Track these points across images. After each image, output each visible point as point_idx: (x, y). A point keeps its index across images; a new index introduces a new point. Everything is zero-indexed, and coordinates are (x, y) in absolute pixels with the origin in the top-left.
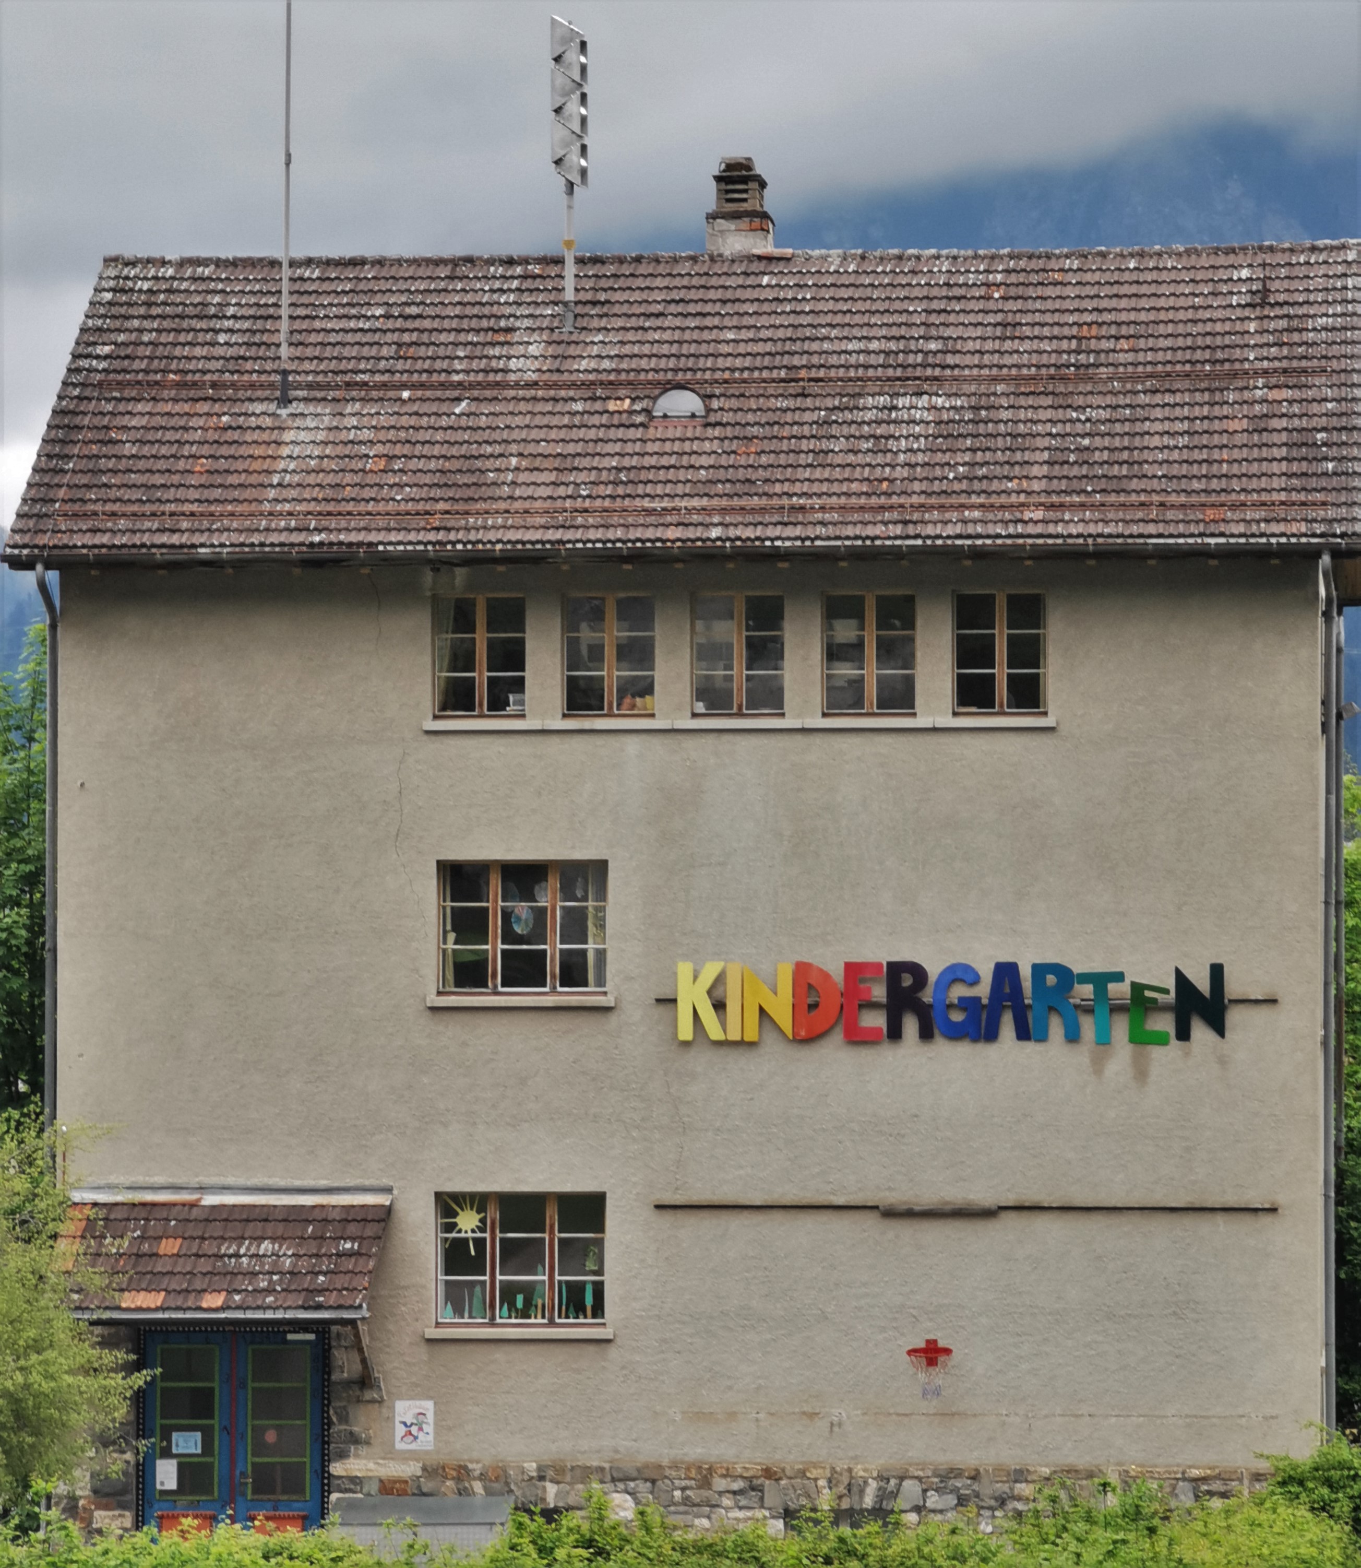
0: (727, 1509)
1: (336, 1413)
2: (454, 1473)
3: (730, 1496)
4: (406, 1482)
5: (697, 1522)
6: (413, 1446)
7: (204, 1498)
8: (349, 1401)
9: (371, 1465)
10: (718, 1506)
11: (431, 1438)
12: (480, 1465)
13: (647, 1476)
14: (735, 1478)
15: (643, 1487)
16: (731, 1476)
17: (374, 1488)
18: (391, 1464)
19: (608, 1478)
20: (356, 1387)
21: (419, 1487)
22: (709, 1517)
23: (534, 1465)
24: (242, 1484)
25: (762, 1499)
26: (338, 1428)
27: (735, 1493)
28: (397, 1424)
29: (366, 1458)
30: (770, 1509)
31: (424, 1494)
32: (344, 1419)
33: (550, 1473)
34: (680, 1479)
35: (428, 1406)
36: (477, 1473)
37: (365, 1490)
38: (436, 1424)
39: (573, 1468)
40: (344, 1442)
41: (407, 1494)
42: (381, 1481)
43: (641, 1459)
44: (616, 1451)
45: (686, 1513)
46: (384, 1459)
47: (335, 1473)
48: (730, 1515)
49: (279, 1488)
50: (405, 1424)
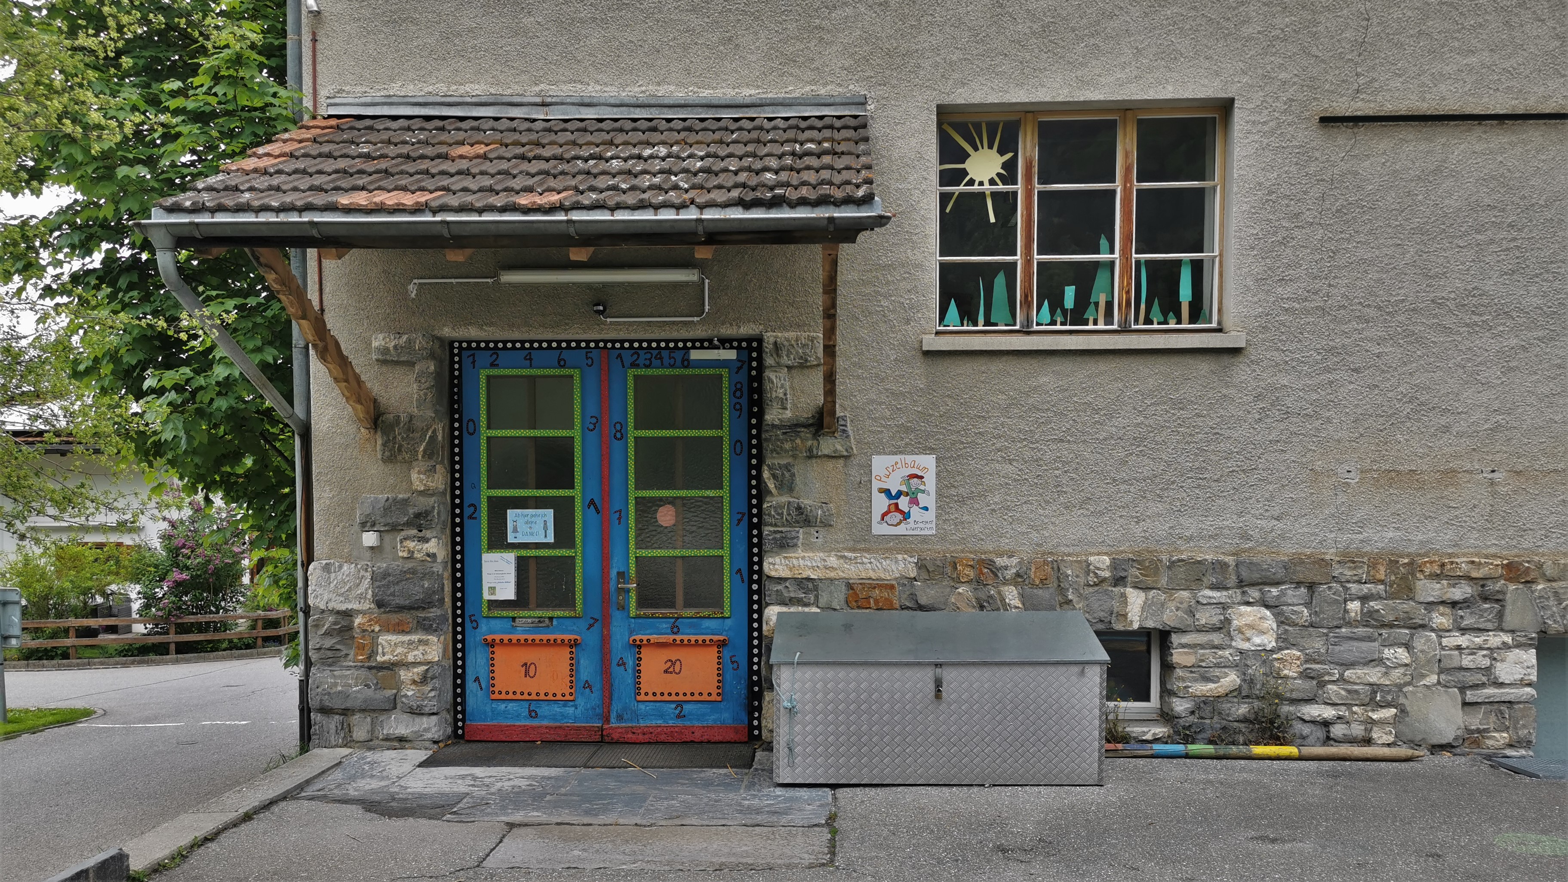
0: (1441, 632)
1: (774, 476)
2: (971, 574)
3: (1448, 610)
4: (892, 587)
5: (1388, 653)
6: (901, 530)
7: (558, 613)
8: (794, 457)
9: (833, 561)
10: (1423, 626)
11: (931, 515)
12: (1015, 561)
13: (1301, 577)
14: (1456, 579)
15: (1294, 596)
16: (1448, 577)
17: (838, 598)
18: (866, 558)
19: (1233, 580)
20: (806, 433)
21: (913, 596)
22: (1408, 646)
23: (1107, 560)
24: (620, 591)
25: (1500, 615)
26: (776, 500)
27: (1454, 604)
28: (875, 494)
29: (822, 549)
30: (1513, 631)
31: (921, 608)
32: (787, 486)
33: (1134, 572)
34: (1359, 582)
35: (927, 463)
36: (1010, 573)
37: (823, 601)
38: (940, 495)
39: (1172, 564)
40: (789, 524)
41: (892, 608)
42: (850, 586)
43: (1289, 549)
44: (1246, 537)
45: (1370, 639)
46: (853, 550)
47: (773, 574)
48: (1445, 642)
49: (680, 599)
50: (887, 492)
